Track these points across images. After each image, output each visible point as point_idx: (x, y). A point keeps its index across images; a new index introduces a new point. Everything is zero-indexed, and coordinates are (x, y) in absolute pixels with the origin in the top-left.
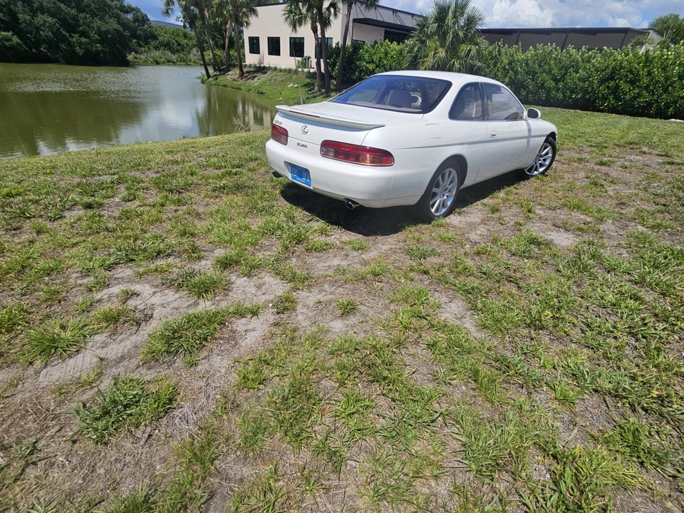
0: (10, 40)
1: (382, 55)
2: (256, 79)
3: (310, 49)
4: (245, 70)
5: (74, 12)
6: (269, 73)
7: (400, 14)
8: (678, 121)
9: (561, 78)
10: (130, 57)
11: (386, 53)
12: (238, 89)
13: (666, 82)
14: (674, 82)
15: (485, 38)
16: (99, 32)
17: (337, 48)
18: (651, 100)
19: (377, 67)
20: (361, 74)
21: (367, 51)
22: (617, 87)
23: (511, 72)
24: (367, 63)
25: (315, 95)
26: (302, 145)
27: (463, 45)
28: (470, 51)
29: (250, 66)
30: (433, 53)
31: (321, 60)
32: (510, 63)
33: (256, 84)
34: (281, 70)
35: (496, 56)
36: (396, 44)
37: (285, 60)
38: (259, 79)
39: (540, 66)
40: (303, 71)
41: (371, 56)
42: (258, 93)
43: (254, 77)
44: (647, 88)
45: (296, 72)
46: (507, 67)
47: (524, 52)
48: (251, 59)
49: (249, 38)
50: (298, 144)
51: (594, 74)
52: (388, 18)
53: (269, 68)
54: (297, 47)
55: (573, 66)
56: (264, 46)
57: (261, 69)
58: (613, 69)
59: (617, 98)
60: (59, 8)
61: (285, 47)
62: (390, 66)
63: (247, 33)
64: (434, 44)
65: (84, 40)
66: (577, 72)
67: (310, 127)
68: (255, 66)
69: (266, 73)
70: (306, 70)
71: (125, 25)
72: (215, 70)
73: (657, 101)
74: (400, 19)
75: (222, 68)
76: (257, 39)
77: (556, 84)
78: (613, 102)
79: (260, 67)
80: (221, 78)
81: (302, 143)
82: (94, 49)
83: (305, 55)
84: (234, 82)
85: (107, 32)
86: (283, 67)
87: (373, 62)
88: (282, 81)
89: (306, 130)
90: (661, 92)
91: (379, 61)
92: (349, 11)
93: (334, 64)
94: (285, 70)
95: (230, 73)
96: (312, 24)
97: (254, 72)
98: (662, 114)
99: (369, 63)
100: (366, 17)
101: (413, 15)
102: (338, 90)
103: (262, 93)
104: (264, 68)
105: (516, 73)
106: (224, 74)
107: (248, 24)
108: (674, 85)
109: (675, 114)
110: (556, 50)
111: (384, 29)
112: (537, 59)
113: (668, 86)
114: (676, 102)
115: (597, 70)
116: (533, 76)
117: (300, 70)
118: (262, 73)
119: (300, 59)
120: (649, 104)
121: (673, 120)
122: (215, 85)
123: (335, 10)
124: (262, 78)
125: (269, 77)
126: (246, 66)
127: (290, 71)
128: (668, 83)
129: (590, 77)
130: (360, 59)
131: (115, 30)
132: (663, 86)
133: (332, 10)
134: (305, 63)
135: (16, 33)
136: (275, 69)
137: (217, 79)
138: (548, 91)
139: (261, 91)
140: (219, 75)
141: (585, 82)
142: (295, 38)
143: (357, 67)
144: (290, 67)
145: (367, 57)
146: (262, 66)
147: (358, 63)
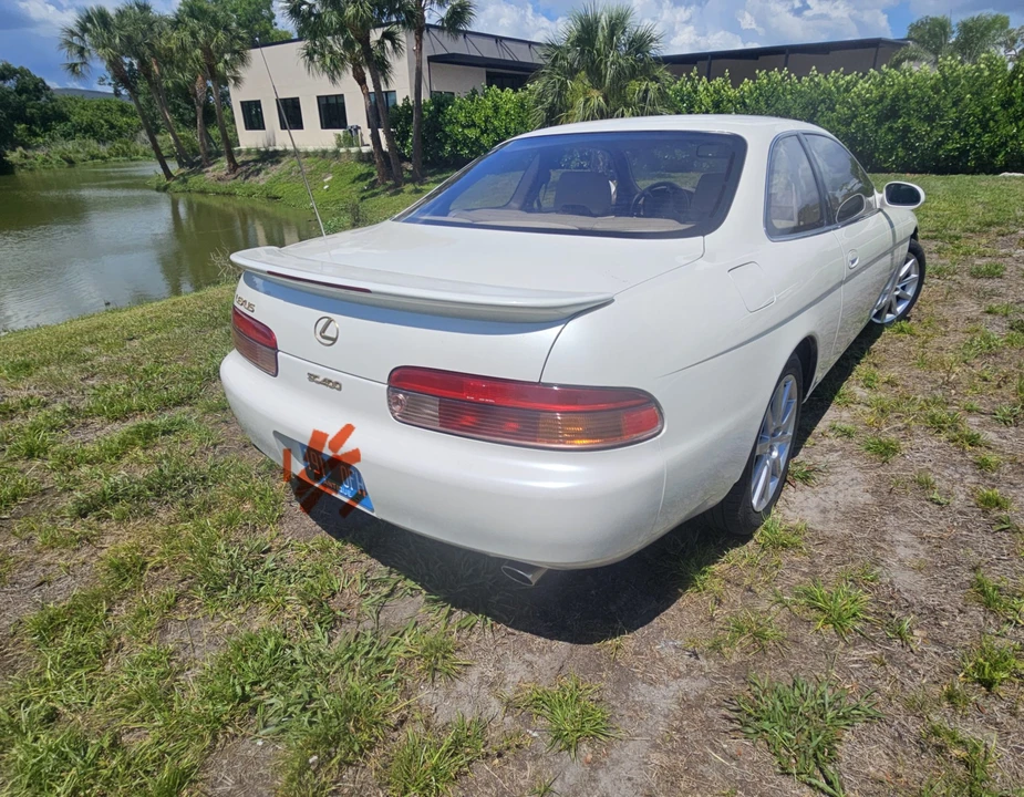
1: (490, 112)
2: (261, 175)
3: (356, 113)
4: (239, 159)
6: (285, 160)
7: (507, 43)
8: (1016, 174)
11: (496, 109)
12: (230, 194)
13: (984, 114)
14: (996, 113)
15: (667, 69)
17: (407, 107)
18: (966, 145)
19: (483, 132)
20: (456, 147)
21: (461, 108)
22: (907, 129)
24: (464, 127)
25: (376, 191)
26: (326, 382)
27: (633, 82)
28: (646, 91)
29: (248, 152)
30: (582, 99)
31: (380, 131)
32: (716, 105)
33: (262, 183)
34: (307, 154)
36: (511, 91)
37: (314, 136)
38: (267, 173)
40: (348, 152)
41: (469, 114)
42: (268, 197)
43: (258, 172)
44: (956, 126)
45: (336, 154)
47: (735, 85)
48: (248, 140)
49: (242, 103)
50: (312, 377)
51: (862, 109)
52: (489, 51)
53: (285, 153)
54: (332, 112)
55: (823, 101)
56: (271, 115)
57: (270, 157)
58: (893, 100)
59: (910, 148)
61: (310, 113)
62: (506, 129)
63: (237, 97)
64: (580, 85)
66: (833, 110)
67: (342, 323)
68: (258, 151)
69: (278, 162)
70: (354, 150)
72: (181, 165)
73: (973, 146)
74: (509, 51)
75: (194, 161)
76: (257, 104)
78: (901, 153)
79: (267, 152)
80: (193, 179)
81: (323, 373)
83: (349, 124)
84: (221, 183)
86: (311, 149)
87: (473, 125)
88: (311, 173)
89: (330, 332)
90: (978, 131)
91: (486, 121)
92: (419, 42)
93: (404, 136)
94: (315, 154)
95: (210, 169)
96: (354, 70)
97: (255, 161)
98: (987, 167)
99: (469, 127)
100: (451, 52)
101: (530, 44)
102: (418, 178)
103: (276, 198)
104: (276, 152)
106: (199, 172)
107: (237, 80)
108: (996, 118)
109: (1006, 164)
110: (790, 78)
111: (484, 70)
113: (990, 119)
114: (1004, 144)
115: (866, 103)
117: (342, 150)
118: (272, 163)
119: (340, 131)
120: (963, 152)
121: (1007, 174)
122: (183, 191)
123: (393, 43)
124: (274, 171)
125: (287, 168)
126: (240, 152)
127: (324, 153)
128: (988, 115)
129: (856, 116)
130: (450, 122)
132: (980, 121)
133: (388, 43)
134: (352, 136)
136: (296, 153)
137: (185, 181)
139: (274, 193)
140: (189, 174)
141: (849, 124)
142: (327, 97)
143: (447, 136)
144: (324, 148)
145: (461, 117)
146: (271, 149)
147: (447, 129)
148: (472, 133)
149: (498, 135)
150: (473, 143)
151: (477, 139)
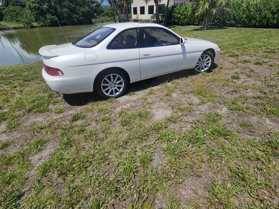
0: (55, 19)
1: (184, 10)
5: (74, 6)
9: (276, 12)
10: (93, 20)
16: (82, 13)
19: (181, 15)
20: (175, 19)
21: (177, 9)
23: (247, 11)
24: (177, 14)
32: (247, 7)
35: (240, 4)
37: (146, 16)
39: (264, 6)
40: (152, 20)
41: (179, 10)
46: (245, 9)
48: (134, 17)
49: (133, 8)
54: (151, 10)
56: (139, 11)
60: (70, 5)
61: (146, 10)
63: (133, 6)
64: (203, 2)
65: (77, 16)
71: (92, 9)
76: (136, 8)
77: (273, 16)
79: (136, 20)
82: (80, 19)
83: (154, 13)
85: (85, 12)
86: (144, 19)
87: (180, 13)
91: (183, 12)
105: (250, 11)
107: (133, 2)
112: (263, 3)
116: (260, 12)
119: (152, 15)
130: (174, 13)
131: (88, 11)
134: (154, 16)
135: (57, 16)
138: (268, 19)
142: (150, 6)
143: (173, 16)
144: (147, 19)
145: (177, 11)
146: (137, 19)
147: (173, 14)
148: (179, 15)
149: (185, 16)
150: (179, 18)
151: (180, 17)
